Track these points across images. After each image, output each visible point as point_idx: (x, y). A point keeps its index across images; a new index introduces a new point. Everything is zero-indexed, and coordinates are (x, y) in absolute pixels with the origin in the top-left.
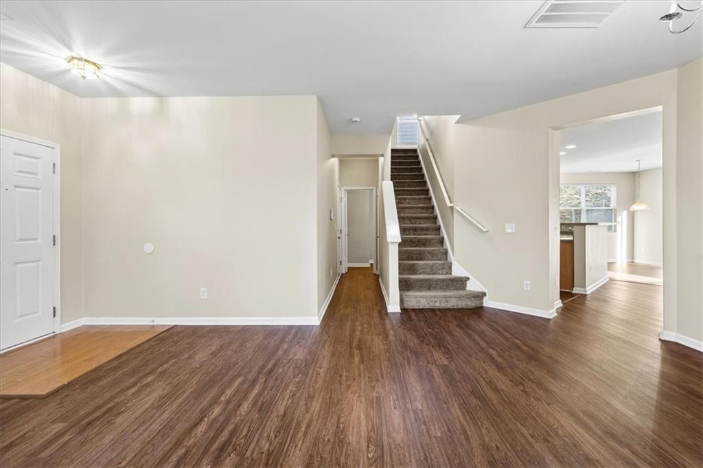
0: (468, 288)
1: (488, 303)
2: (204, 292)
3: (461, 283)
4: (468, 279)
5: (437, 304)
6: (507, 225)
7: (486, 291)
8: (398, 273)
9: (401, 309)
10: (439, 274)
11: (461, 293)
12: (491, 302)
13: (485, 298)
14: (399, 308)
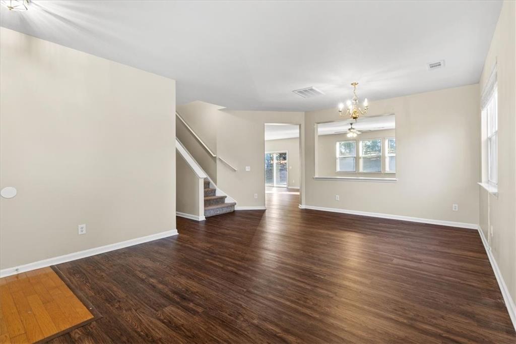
0: (226, 202)
1: (237, 208)
2: (82, 228)
3: (222, 199)
4: (226, 197)
5: (218, 212)
6: (247, 167)
7: (236, 202)
8: (203, 196)
9: (206, 218)
10: (210, 196)
11: (223, 206)
12: (238, 207)
13: (235, 206)
14: (204, 217)
